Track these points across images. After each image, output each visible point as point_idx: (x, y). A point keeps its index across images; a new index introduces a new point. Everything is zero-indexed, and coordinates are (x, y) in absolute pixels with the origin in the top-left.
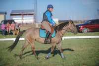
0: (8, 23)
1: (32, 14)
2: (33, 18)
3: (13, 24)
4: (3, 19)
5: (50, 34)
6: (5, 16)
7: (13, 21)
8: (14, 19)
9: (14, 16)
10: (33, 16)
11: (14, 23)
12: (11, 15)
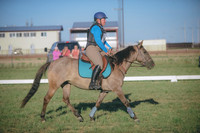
0: (66, 48)
1: (114, 31)
2: (115, 38)
3: (76, 49)
4: (56, 40)
5: (100, 70)
6: (60, 34)
7: (76, 43)
8: (77, 39)
9: (78, 34)
10: (115, 34)
11: (79, 47)
12: (73, 32)
